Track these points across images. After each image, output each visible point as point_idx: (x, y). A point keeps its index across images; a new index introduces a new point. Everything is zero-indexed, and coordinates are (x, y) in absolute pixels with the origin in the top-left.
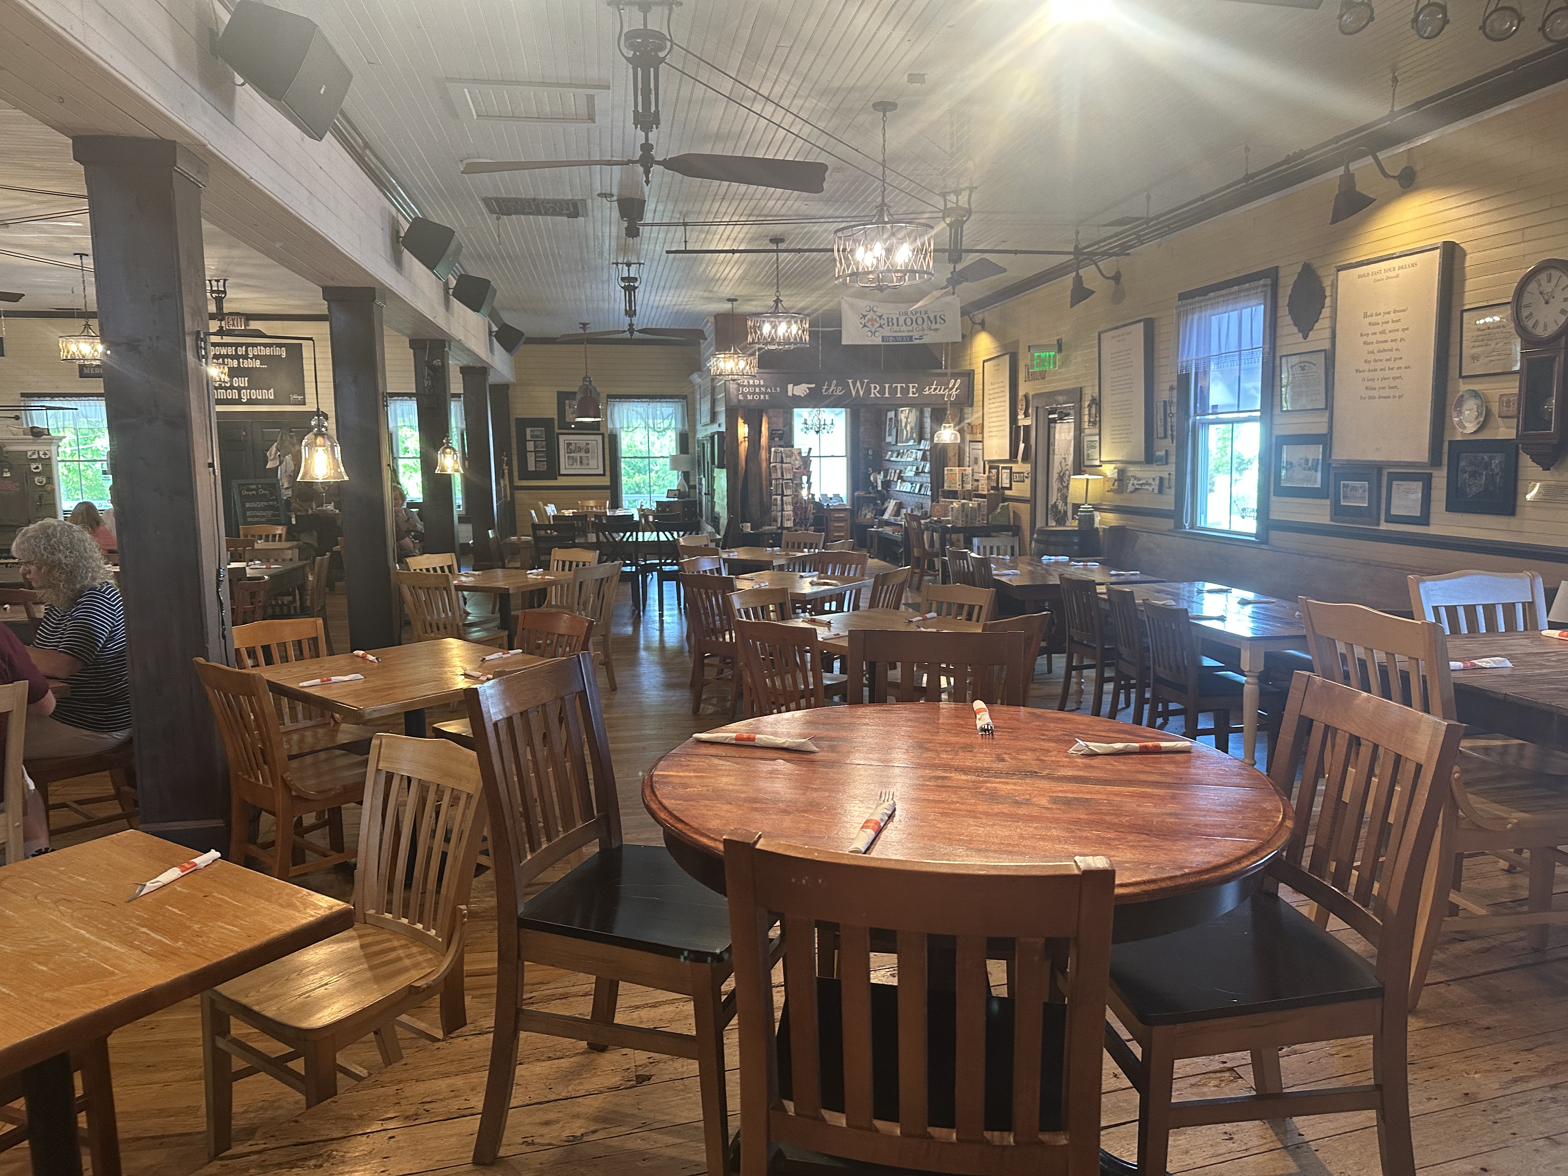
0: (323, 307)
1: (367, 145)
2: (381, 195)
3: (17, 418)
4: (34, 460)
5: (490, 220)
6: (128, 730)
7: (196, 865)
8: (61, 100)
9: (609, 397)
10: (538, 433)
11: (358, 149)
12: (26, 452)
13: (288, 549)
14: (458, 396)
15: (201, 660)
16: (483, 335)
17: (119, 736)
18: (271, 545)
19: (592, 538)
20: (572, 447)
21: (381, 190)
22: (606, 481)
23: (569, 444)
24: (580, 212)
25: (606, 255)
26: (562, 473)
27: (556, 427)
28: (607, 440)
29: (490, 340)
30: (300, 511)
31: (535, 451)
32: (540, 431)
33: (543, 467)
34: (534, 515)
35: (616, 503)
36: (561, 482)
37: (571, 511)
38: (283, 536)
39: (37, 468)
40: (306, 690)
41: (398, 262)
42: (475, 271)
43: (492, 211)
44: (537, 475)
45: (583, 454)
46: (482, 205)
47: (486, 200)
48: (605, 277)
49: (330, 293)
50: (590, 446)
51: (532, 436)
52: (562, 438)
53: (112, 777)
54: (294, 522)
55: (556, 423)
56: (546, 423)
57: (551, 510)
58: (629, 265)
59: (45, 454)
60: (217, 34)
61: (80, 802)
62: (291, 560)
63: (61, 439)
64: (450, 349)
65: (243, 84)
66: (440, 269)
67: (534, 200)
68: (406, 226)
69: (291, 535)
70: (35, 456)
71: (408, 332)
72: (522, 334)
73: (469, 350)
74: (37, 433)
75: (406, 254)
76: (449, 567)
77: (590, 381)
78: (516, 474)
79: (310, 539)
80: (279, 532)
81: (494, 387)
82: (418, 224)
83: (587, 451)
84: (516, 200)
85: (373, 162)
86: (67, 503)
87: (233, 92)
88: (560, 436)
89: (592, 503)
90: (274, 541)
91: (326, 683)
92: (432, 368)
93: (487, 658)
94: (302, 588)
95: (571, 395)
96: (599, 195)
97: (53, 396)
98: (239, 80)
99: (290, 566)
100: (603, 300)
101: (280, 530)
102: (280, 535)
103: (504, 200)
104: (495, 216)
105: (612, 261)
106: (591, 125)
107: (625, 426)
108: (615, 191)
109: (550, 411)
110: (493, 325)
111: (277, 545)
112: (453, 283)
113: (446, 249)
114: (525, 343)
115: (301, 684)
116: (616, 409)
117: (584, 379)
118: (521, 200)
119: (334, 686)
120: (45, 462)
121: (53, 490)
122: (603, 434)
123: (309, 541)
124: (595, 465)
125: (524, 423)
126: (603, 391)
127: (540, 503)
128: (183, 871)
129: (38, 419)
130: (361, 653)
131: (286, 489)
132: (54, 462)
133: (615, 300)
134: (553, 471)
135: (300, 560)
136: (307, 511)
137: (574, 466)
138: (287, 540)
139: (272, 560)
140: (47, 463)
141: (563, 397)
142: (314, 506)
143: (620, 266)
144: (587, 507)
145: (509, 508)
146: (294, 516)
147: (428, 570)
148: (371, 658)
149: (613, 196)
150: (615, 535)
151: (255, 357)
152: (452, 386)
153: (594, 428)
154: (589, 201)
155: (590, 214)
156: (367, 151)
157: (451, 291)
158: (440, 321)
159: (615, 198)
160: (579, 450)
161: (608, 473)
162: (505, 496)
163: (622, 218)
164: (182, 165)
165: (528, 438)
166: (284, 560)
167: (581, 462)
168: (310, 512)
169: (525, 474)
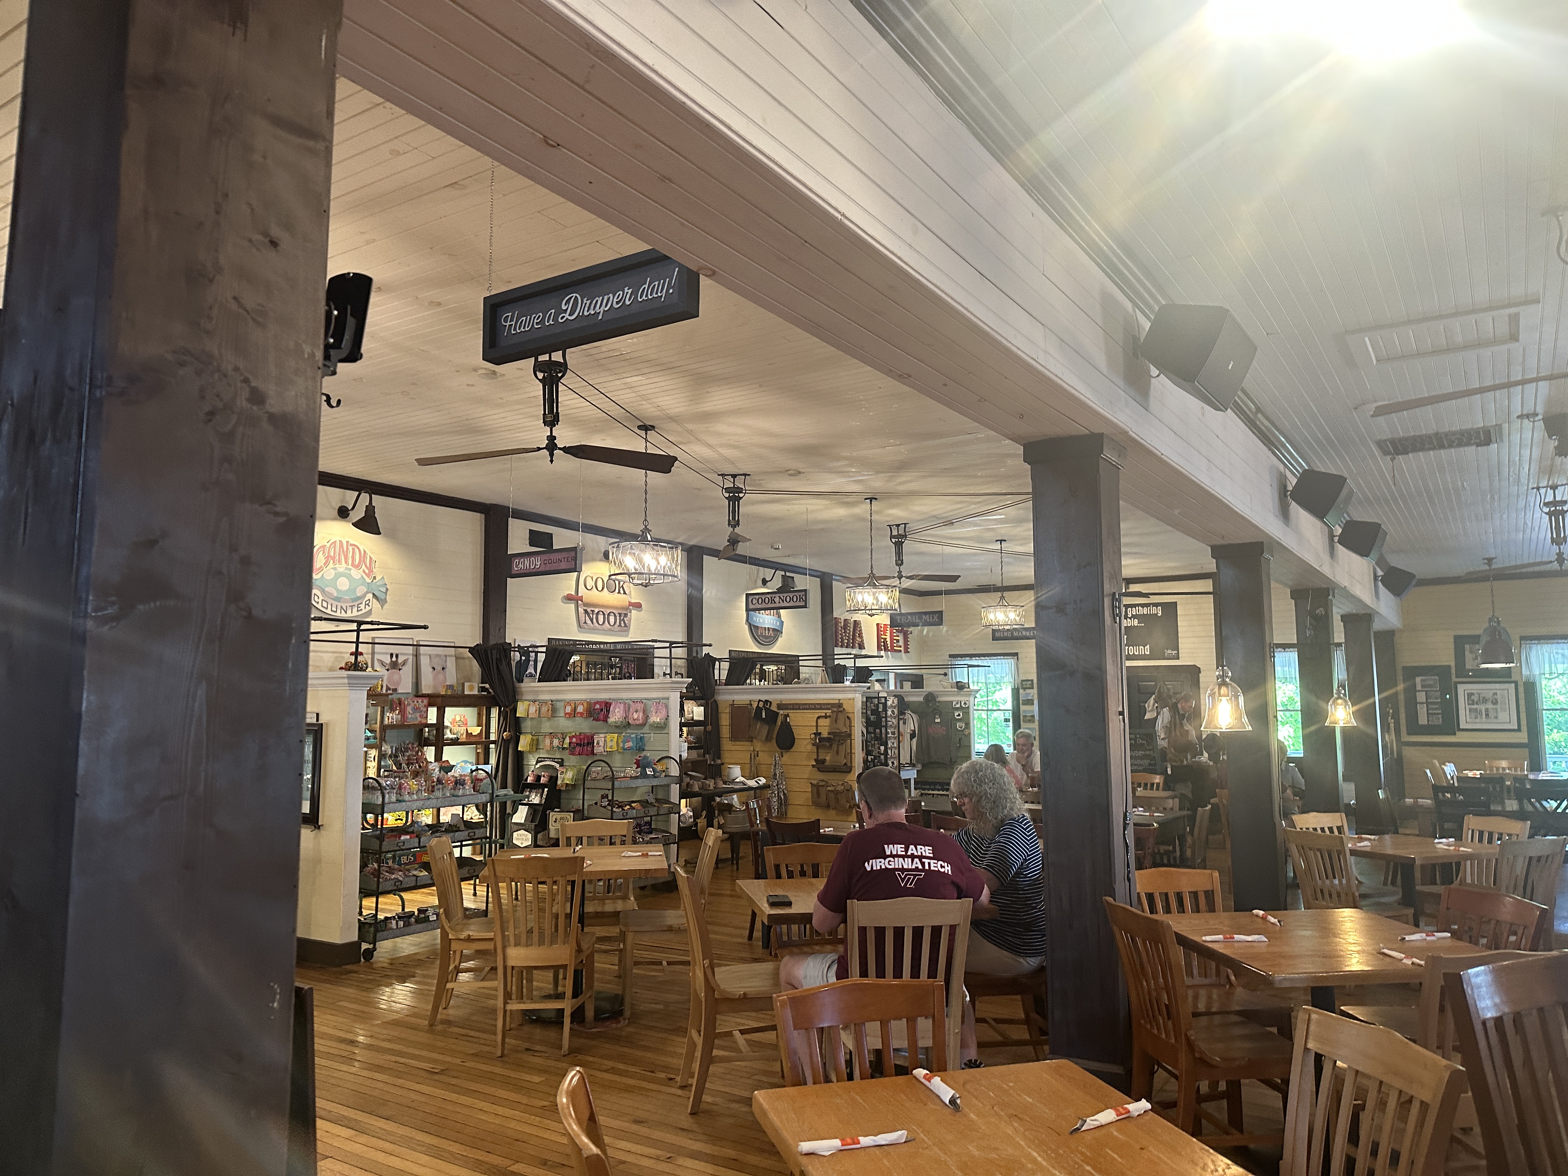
0: (1211, 565)
1: (1258, 410)
2: (1270, 453)
3: (945, 674)
4: (957, 709)
5: (1384, 463)
6: (1039, 958)
7: (1129, 1112)
8: (1022, 416)
9: (1523, 638)
10: (1431, 682)
11: (1251, 415)
12: (952, 702)
13: (1168, 798)
14: (1340, 645)
15: (1110, 899)
16: (1368, 579)
17: (1033, 962)
18: (1149, 793)
19: (1512, 805)
20: (1475, 698)
21: (1270, 449)
22: (1522, 737)
23: (1470, 695)
24: (1493, 439)
25: (1524, 480)
26: (1461, 727)
27: (1453, 676)
28: (1521, 689)
29: (1376, 586)
30: (1175, 761)
31: (1427, 703)
32: (1433, 679)
33: (1438, 721)
34: (1429, 774)
35: (1537, 765)
36: (1460, 738)
37: (1478, 773)
38: (1161, 785)
39: (959, 715)
40: (1210, 945)
41: (1285, 514)
42: (1361, 515)
43: (1385, 453)
44: (1429, 730)
45: (1490, 706)
46: (1374, 448)
47: (1380, 444)
48: (1522, 503)
49: (1218, 552)
50: (1499, 697)
51: (1423, 686)
52: (1461, 688)
53: (1022, 1000)
54: (1169, 772)
55: (1453, 671)
56: (1442, 672)
57: (1450, 769)
58: (1554, 488)
59: (965, 704)
60: (1139, 339)
61: (997, 1020)
62: (1172, 809)
63: (977, 691)
64: (1334, 596)
65: (1158, 376)
66: (1329, 518)
67: (1437, 434)
68: (1294, 481)
69: (1168, 784)
70: (958, 706)
71: (1290, 583)
72: (1414, 576)
73: (1353, 596)
74: (960, 686)
75: (1294, 507)
76: (1339, 828)
77: (1499, 622)
78: (1403, 729)
79: (1185, 789)
80: (1157, 781)
81: (1379, 634)
82: (1308, 477)
83: (1495, 702)
84: (1414, 438)
85: (1264, 426)
86: (980, 745)
87: (1149, 384)
88: (1459, 686)
89: (1504, 764)
90: (1152, 789)
91: (1228, 940)
92: (1316, 618)
93: (1407, 938)
94: (1182, 839)
95: (1474, 639)
96: (1518, 417)
97: (971, 656)
98: (1154, 371)
99: (1171, 816)
100: (1517, 530)
101: (1158, 779)
102: (1158, 784)
103: (1400, 440)
104: (1389, 458)
105: (1531, 486)
106: (1513, 346)
107: (1547, 670)
108: (1540, 409)
109: (1448, 659)
110: (1378, 570)
111: (1154, 793)
112: (1338, 531)
113: (1336, 498)
114: (1417, 585)
115: (1204, 938)
116: (1533, 654)
117: (1490, 620)
118: (1421, 437)
119: (1236, 945)
120: (965, 710)
121: (970, 734)
122: (1516, 683)
123: (1183, 792)
124: (1507, 717)
125: (1412, 672)
126: (1515, 634)
127: (1436, 762)
128: (1118, 1115)
129: (961, 675)
130: (1261, 913)
131: (1163, 739)
132: (971, 710)
133: (1532, 529)
134: (1450, 725)
135: (1180, 809)
136: (1182, 762)
137: (1478, 720)
138: (1164, 790)
139: (1153, 808)
140: (966, 711)
141: (1460, 642)
142: (1189, 757)
143: (1543, 491)
144: (1498, 769)
145: (1397, 764)
146: (1169, 766)
147: (1315, 829)
148: (1272, 920)
149: (1537, 415)
150: (1544, 803)
151: (1134, 617)
152: (1335, 635)
153: (1504, 676)
154: (1505, 426)
155: (1506, 439)
156: (1259, 415)
157: (1336, 539)
158: (1326, 570)
159: (1540, 417)
160: (1485, 701)
161: (1524, 727)
162: (1392, 753)
163: (1550, 437)
164: (1108, 454)
165: (1419, 687)
166: (1165, 809)
167: (1487, 715)
168: (1185, 763)
169: (1414, 728)
